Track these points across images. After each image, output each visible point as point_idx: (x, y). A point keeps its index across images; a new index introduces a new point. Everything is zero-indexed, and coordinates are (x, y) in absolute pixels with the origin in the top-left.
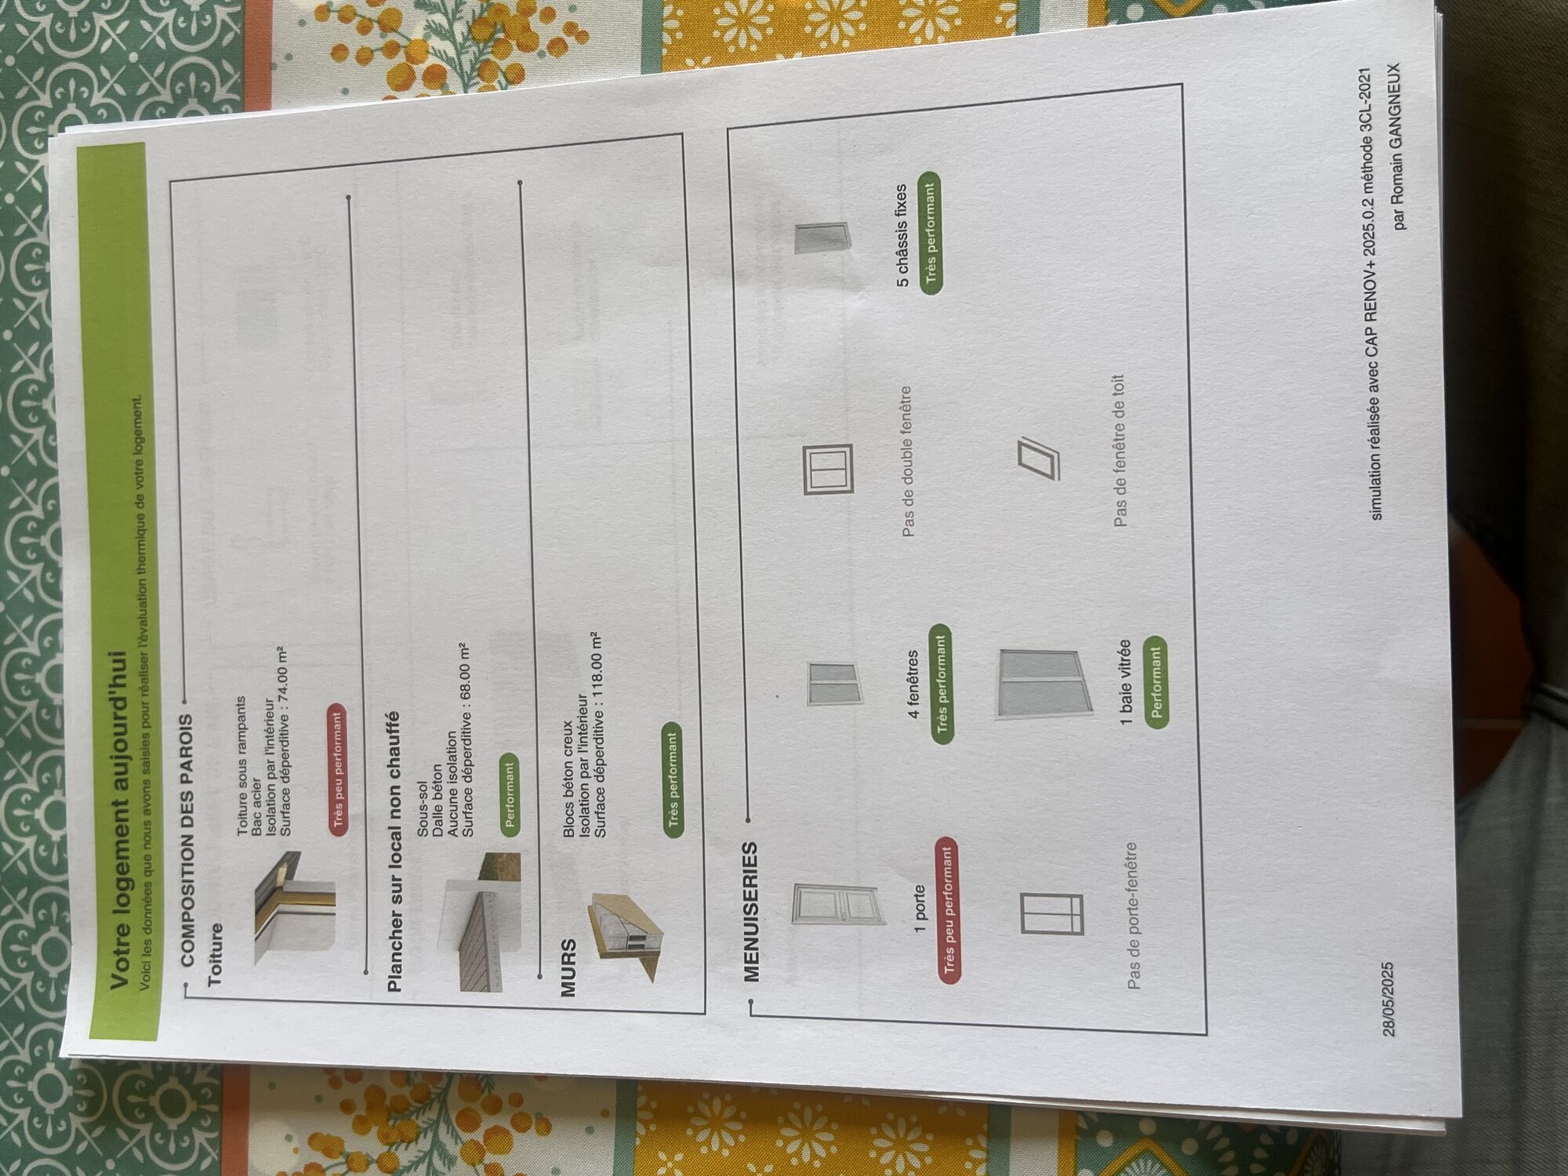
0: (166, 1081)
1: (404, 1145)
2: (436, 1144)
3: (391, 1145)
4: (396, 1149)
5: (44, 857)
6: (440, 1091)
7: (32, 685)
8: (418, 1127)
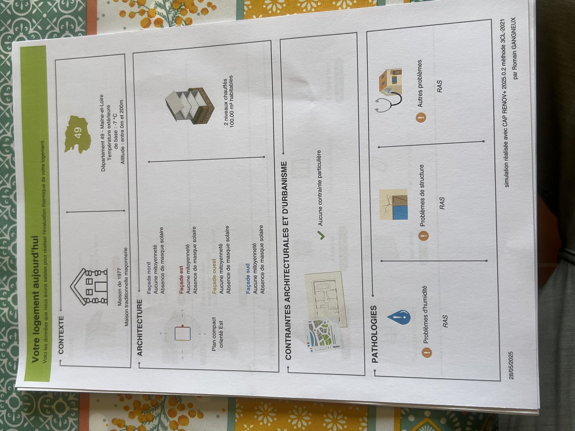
0: (58, 399)
1: (148, 423)
2: (160, 422)
3: (143, 423)
4: (145, 424)
5: (11, 315)
6: (161, 402)
7: (7, 251)
8: (153, 416)
